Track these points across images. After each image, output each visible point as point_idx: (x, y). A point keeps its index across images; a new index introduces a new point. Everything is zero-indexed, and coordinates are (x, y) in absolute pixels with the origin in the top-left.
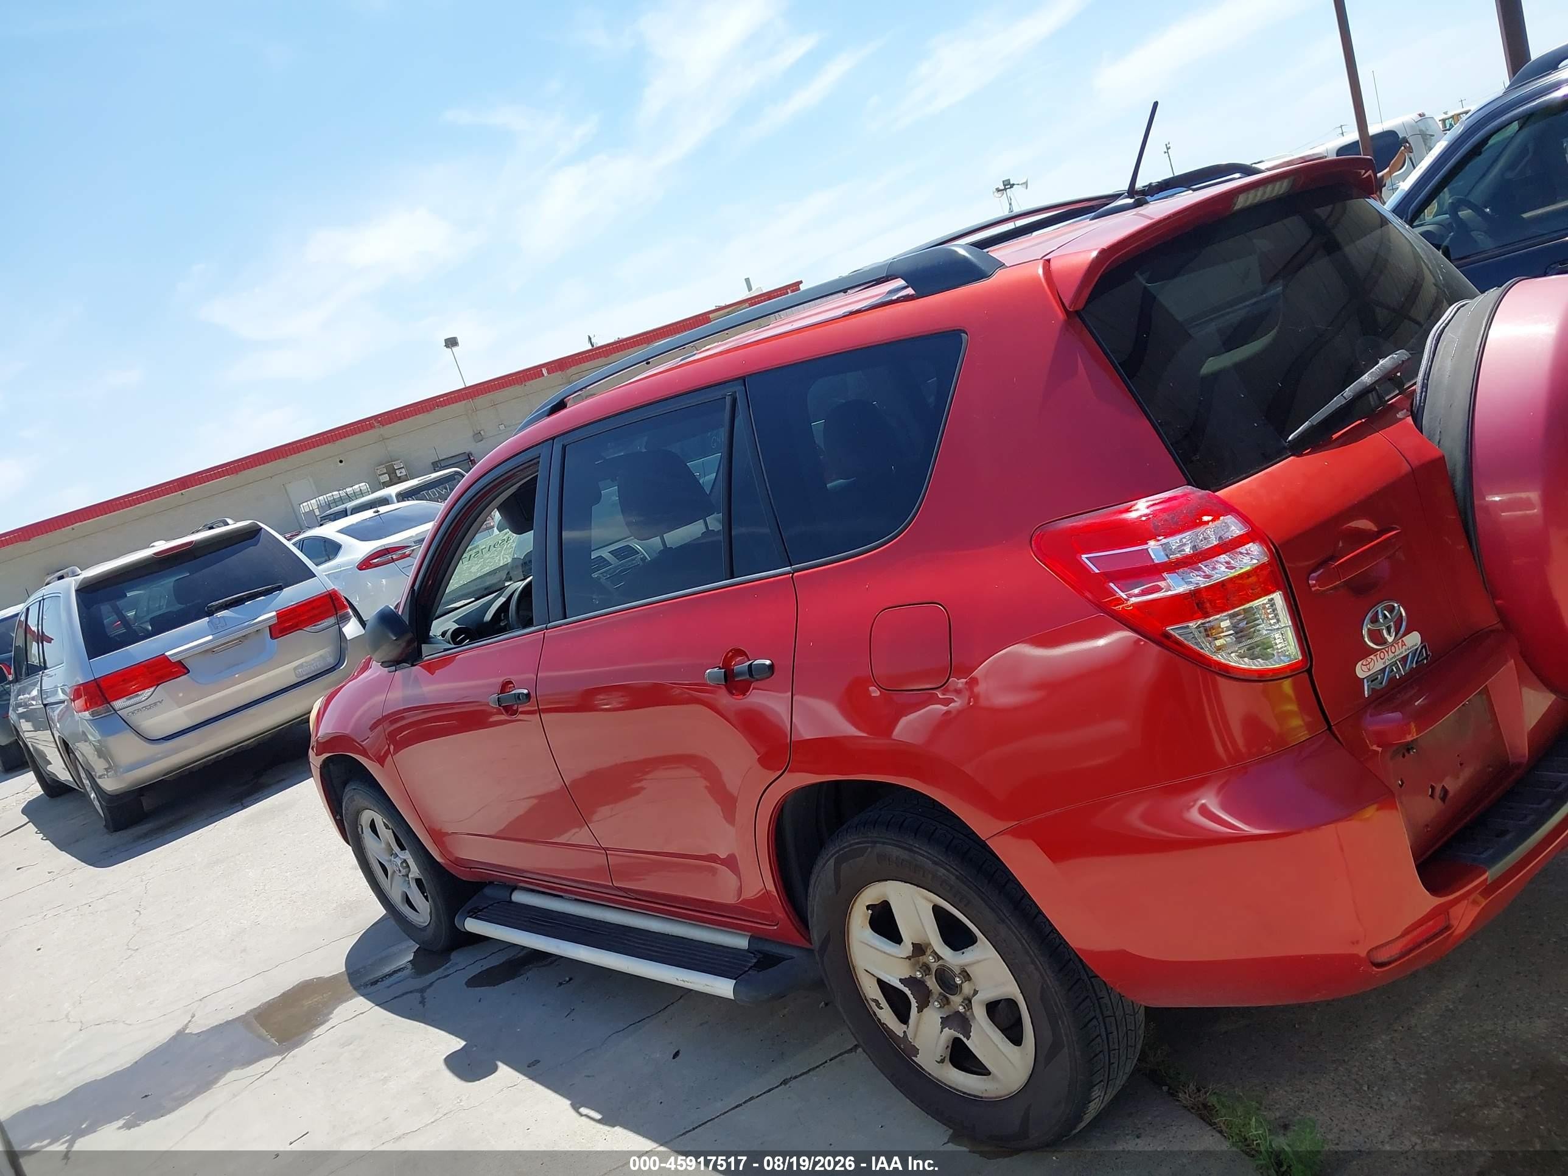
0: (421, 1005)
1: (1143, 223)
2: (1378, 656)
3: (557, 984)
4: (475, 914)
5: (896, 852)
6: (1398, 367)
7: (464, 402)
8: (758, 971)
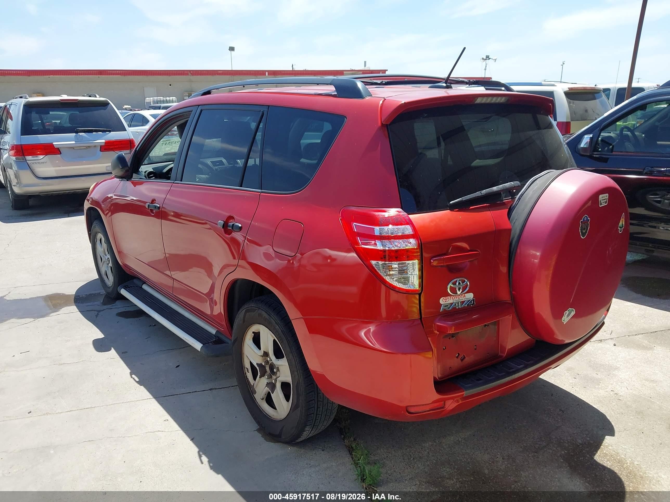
0: (95, 317)
1: (445, 95)
2: (451, 298)
3: (149, 325)
4: (126, 288)
5: (265, 314)
6: (514, 187)
7: (229, 76)
8: (213, 344)
